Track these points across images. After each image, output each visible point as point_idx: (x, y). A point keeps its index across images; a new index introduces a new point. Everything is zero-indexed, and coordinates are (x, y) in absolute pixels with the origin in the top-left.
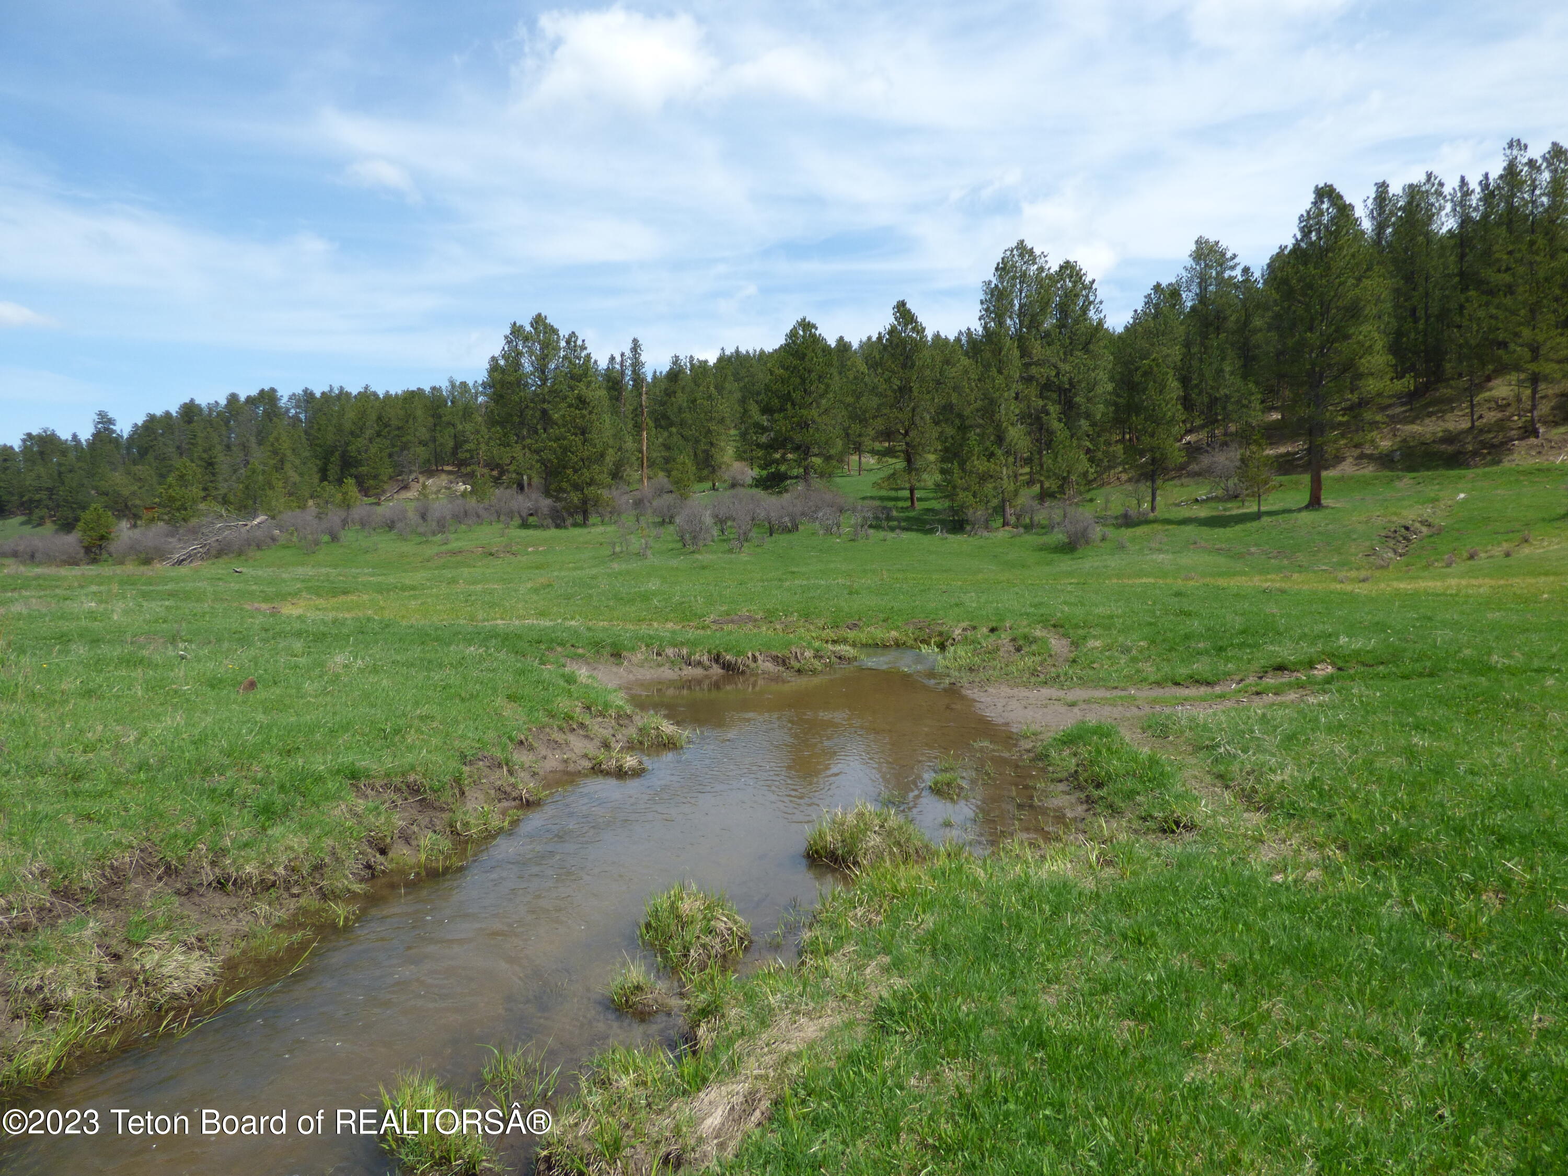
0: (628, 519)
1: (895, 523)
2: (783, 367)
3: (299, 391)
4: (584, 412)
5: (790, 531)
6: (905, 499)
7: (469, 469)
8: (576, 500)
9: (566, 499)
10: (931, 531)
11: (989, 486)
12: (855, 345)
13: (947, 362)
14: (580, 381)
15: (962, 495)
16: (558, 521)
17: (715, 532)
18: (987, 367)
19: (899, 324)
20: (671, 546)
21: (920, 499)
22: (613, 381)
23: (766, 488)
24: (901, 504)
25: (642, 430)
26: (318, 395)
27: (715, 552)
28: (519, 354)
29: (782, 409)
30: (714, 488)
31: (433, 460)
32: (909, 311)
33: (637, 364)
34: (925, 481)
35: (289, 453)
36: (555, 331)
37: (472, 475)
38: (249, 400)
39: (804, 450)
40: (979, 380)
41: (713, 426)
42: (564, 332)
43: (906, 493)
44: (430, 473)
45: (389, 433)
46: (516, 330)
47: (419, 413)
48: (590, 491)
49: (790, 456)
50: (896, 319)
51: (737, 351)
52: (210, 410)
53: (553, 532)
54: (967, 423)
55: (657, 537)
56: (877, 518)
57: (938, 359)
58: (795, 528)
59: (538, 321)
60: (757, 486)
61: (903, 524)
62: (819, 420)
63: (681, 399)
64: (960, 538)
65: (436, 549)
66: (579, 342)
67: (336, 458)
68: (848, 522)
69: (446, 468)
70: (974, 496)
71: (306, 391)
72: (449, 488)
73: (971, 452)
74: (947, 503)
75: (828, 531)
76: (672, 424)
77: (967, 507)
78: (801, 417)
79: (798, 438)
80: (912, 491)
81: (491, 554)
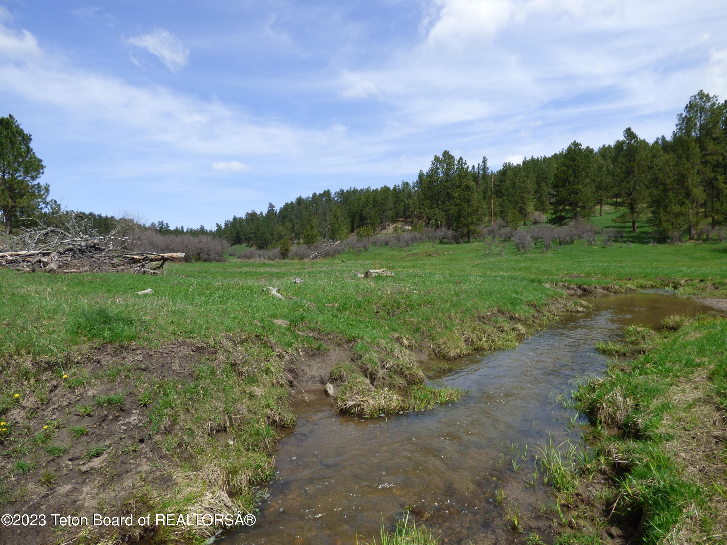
0: (489, 239)
1: (625, 239)
2: (564, 165)
3: (338, 190)
4: (469, 192)
5: (569, 243)
6: (630, 227)
7: (410, 220)
8: (465, 231)
9: (460, 231)
10: (647, 243)
11: (681, 219)
12: (596, 150)
13: (654, 156)
14: (464, 178)
15: (665, 224)
16: (456, 239)
17: (533, 244)
18: (680, 158)
19: (627, 139)
20: (512, 251)
21: (638, 227)
22: (475, 177)
23: (555, 223)
24: (627, 230)
25: (492, 199)
26: (345, 191)
27: (534, 253)
28: (438, 169)
29: (563, 186)
30: (525, 224)
31: (395, 216)
32: (633, 133)
33: (485, 168)
34: (641, 217)
35: (340, 215)
36: (452, 157)
37: (412, 222)
38: (320, 195)
39: (574, 205)
40: (675, 165)
41: (525, 195)
42: (457, 157)
43: (631, 224)
44: (394, 222)
45: (378, 205)
46: (437, 159)
47: (390, 197)
48: (472, 227)
49: (567, 208)
50: (625, 137)
51: (532, 158)
52: (306, 200)
53: (455, 246)
54: (668, 187)
55: (504, 247)
56: (615, 237)
57: (650, 156)
58: (572, 242)
59: (446, 153)
60: (550, 223)
61: (630, 239)
62: (582, 190)
63: (508, 183)
64: (663, 246)
65: (407, 253)
66: (464, 161)
67: (357, 217)
68: (600, 239)
69: (401, 219)
70: (672, 224)
71: (341, 190)
72: (402, 228)
73: (670, 202)
74: (655, 228)
75: (590, 243)
76: (504, 195)
77: (668, 230)
78: (574, 189)
79: (572, 198)
80: (634, 223)
81: (430, 255)
